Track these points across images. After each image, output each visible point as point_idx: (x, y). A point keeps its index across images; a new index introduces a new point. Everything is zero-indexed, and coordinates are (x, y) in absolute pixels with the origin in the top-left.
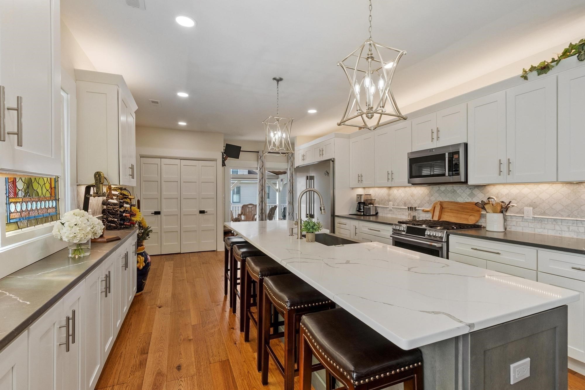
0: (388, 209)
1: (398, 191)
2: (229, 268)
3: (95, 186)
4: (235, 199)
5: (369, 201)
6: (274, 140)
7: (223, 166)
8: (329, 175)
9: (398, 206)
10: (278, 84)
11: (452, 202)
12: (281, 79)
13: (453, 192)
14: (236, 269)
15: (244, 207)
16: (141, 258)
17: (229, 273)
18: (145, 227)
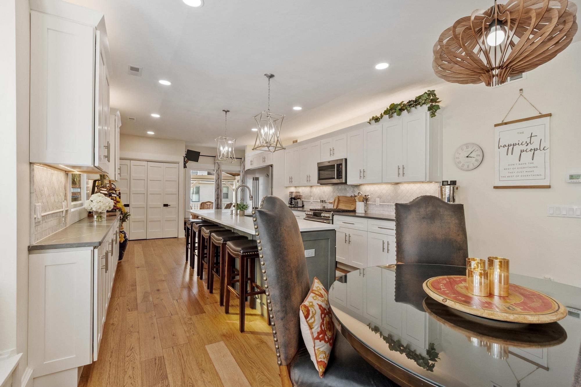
0: (310, 203)
1: (316, 189)
2: (190, 242)
3: (100, 180)
4: (195, 199)
5: (299, 197)
6: (223, 152)
7: (184, 167)
8: (269, 177)
9: (316, 200)
10: (226, 114)
11: (344, 196)
12: (228, 111)
13: (345, 190)
14: (194, 243)
15: (203, 204)
16: (122, 235)
17: (189, 245)
18: (125, 212)
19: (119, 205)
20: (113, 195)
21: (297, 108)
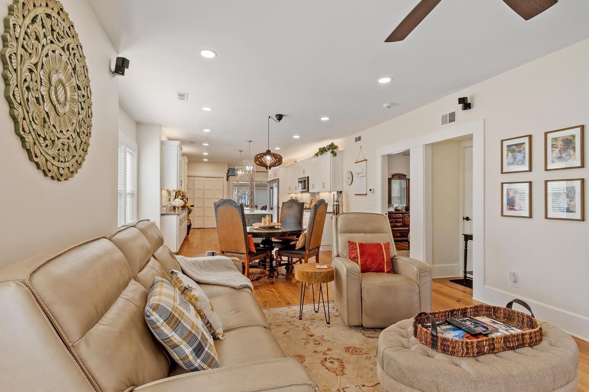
7: (227, 181)
8: (277, 187)
16: (189, 221)
18: (190, 209)
19: (187, 205)
20: (184, 199)
21: (296, 137)
